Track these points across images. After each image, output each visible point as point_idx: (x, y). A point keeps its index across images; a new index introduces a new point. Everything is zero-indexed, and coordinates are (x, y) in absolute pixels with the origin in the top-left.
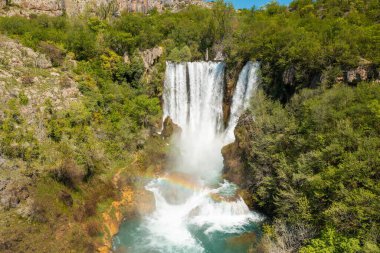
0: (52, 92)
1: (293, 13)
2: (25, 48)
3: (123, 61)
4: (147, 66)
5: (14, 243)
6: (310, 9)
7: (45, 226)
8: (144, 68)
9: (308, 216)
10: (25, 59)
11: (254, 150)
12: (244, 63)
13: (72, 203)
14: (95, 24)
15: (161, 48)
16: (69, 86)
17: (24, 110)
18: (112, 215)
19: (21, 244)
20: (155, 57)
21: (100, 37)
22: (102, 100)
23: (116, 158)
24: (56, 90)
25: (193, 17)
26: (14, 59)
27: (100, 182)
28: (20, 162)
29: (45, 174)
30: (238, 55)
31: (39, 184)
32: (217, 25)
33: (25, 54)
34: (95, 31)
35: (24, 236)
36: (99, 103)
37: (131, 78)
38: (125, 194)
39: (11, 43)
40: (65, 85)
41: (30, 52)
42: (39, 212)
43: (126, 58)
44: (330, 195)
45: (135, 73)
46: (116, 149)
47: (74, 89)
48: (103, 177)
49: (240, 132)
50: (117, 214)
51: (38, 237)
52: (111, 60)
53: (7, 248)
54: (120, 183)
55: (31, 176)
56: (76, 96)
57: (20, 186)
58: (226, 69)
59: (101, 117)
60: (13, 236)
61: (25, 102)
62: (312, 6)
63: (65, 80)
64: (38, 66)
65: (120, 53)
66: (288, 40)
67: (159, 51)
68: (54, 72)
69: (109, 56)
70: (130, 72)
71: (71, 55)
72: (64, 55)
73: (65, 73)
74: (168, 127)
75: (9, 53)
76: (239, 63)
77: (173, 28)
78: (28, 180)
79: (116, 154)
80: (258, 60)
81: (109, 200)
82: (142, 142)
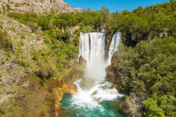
0: (33, 42)
1: (134, 14)
2: (21, 24)
3: (61, 31)
4: (72, 34)
5: (22, 98)
6: (141, 12)
7: (35, 92)
8: (70, 35)
9: (145, 90)
10: (21, 28)
11: (120, 67)
12: (114, 33)
13: (43, 85)
14: (49, 16)
15: (78, 26)
16: (40, 40)
17: (23, 48)
18: (59, 92)
19: (25, 98)
20: (75, 30)
21: (52, 21)
22: (53, 47)
23: (60, 71)
24: (34, 41)
25: (91, 15)
26: (17, 28)
27: (53, 80)
28: (22, 67)
29: (32, 73)
30: (112, 29)
31: (31, 77)
32: (102, 18)
33: (21, 26)
34: (49, 19)
35: (26, 95)
36: (52, 48)
37: (65, 39)
38: (64, 86)
39: (15, 22)
40: (38, 39)
41: (23, 25)
42: (32, 86)
43: (63, 30)
44: (154, 80)
45: (67, 36)
46: (60, 67)
47: (42, 41)
48: (55, 78)
49: (113, 61)
50: (61, 93)
51: (32, 96)
52: (56, 31)
53: (19, 99)
54: (61, 81)
55: (27, 73)
56: (43, 44)
57: (23, 76)
58: (106, 35)
59: (53, 53)
60: (22, 95)
61: (23, 45)
62: (142, 11)
63: (38, 37)
64: (26, 32)
65: (60, 28)
66: (134, 22)
67: (77, 27)
68: (33, 34)
69: (55, 29)
70: (64, 36)
71: (40, 28)
72: (37, 28)
73: (38, 35)
74: (81, 60)
75: (14, 25)
76: (112, 32)
77: (83, 19)
78: (26, 74)
79: (60, 69)
80: (121, 31)
81: (58, 87)
82: (71, 65)
